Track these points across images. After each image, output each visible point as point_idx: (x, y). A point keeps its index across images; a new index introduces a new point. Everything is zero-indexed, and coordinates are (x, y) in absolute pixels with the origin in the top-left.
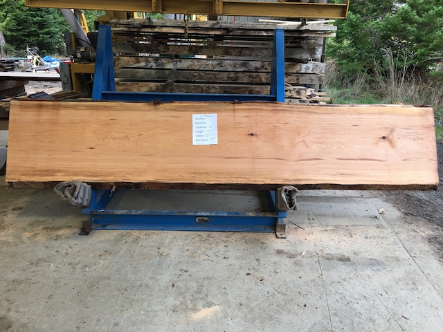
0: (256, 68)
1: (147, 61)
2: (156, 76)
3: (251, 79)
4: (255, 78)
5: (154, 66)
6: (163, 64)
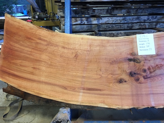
1: (82, 20)
2: (87, 29)
3: (140, 27)
4: (143, 26)
5: (86, 23)
6: (91, 21)
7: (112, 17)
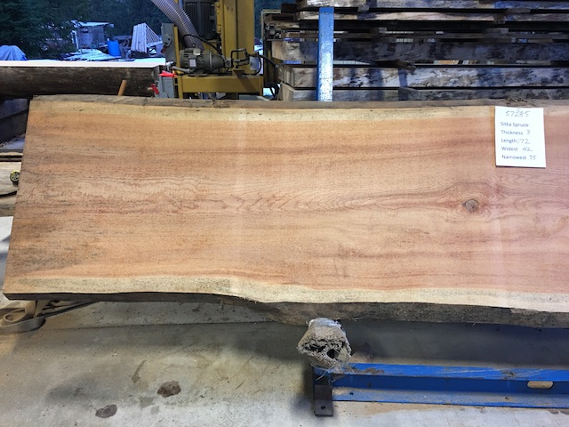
0: (544, 81)
1: (354, 75)
5: (366, 83)
6: (381, 79)
7: (444, 69)
